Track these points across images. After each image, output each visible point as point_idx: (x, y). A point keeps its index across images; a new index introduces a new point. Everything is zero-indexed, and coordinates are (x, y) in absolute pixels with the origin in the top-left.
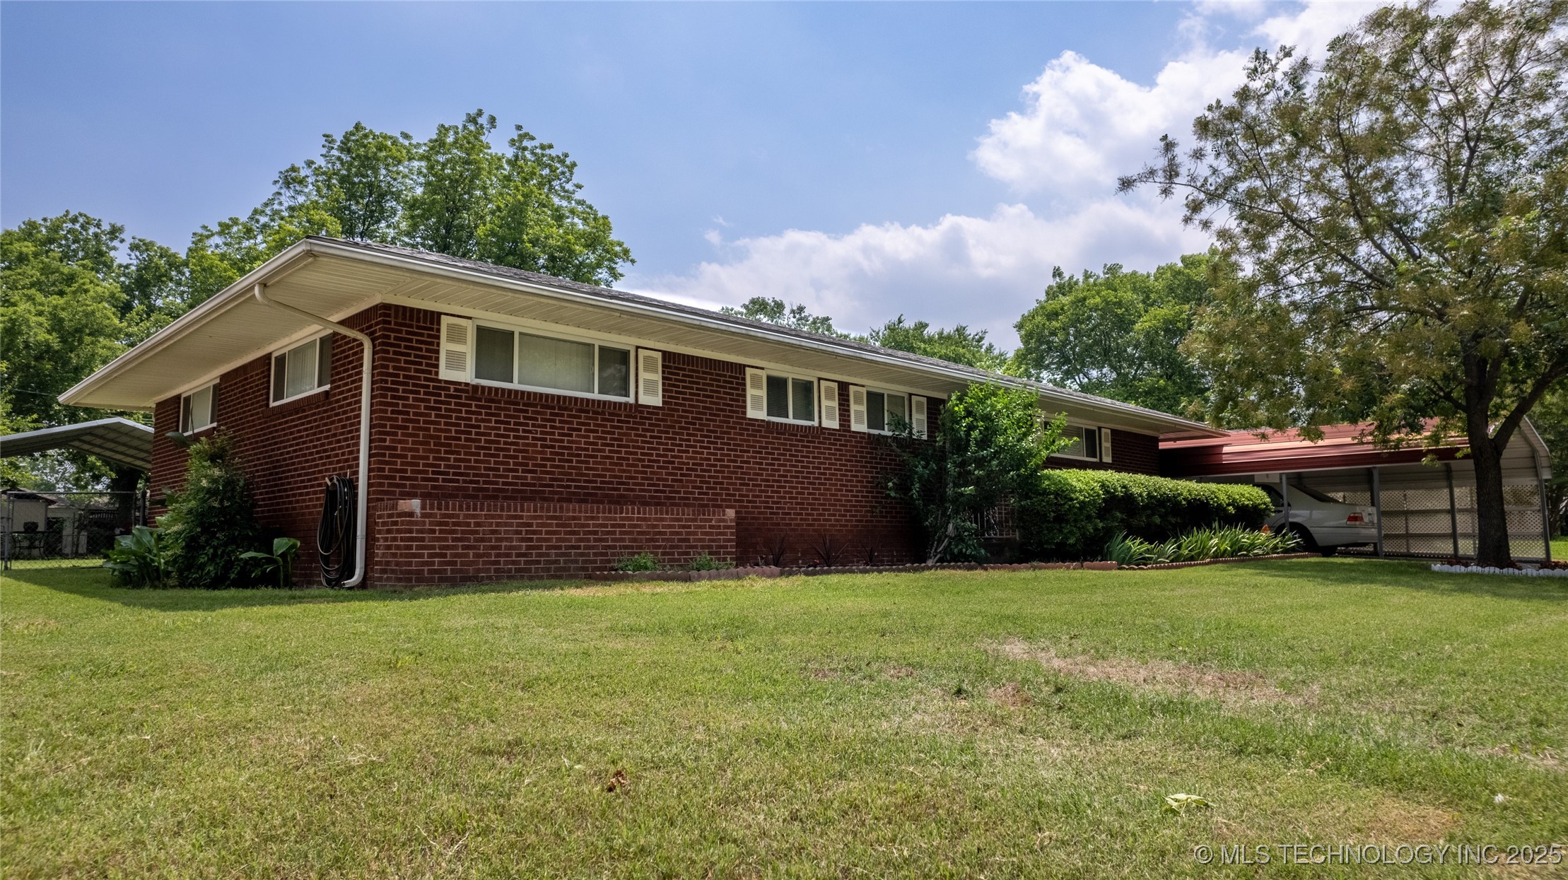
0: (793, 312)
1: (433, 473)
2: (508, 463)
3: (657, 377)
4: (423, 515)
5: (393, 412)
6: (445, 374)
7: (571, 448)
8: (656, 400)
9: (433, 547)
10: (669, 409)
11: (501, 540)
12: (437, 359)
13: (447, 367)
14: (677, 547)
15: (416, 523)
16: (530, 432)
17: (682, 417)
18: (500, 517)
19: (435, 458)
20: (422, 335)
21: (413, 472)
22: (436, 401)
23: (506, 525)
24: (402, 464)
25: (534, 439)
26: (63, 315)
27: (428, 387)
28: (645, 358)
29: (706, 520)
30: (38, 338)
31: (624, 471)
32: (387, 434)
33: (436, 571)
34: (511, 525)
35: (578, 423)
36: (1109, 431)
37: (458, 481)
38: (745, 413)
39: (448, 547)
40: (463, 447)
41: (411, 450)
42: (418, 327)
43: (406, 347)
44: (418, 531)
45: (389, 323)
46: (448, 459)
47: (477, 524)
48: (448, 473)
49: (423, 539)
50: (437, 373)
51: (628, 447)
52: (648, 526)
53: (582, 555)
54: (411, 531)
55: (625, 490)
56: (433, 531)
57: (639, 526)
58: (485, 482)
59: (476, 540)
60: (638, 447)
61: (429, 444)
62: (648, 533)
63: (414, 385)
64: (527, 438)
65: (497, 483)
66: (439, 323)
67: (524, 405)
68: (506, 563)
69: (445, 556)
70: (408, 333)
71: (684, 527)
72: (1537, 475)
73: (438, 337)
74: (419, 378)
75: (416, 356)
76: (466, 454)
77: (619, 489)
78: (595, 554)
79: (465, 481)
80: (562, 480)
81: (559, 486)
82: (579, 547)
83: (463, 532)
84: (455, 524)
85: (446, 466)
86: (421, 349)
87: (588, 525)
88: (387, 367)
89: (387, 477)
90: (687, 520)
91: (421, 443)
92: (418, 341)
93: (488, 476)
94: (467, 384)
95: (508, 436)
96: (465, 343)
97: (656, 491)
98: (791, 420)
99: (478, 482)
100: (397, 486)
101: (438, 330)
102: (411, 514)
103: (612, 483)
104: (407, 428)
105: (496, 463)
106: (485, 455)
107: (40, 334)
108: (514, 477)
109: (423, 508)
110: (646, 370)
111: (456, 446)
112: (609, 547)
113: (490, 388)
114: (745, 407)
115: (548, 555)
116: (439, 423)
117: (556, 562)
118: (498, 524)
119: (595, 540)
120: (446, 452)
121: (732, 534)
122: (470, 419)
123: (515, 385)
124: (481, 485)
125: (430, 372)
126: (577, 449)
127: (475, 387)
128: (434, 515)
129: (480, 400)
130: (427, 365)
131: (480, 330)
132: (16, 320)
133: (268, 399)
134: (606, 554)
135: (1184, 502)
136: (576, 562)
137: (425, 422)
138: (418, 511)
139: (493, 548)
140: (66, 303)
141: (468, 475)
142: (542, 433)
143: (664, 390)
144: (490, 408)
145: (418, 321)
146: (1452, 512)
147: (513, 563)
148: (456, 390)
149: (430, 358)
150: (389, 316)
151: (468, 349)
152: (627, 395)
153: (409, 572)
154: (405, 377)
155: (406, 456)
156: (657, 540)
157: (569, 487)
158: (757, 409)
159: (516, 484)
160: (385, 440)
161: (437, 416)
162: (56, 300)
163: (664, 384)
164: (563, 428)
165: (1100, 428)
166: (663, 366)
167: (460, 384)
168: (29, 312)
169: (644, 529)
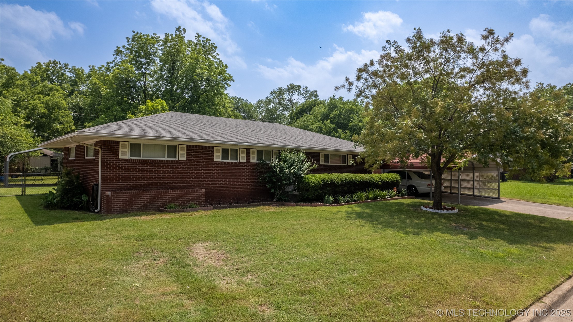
0: (304, 89)
1: (118, 183)
2: (139, 179)
3: (185, 152)
4: (111, 196)
5: (106, 168)
6: (121, 157)
7: (158, 174)
8: (185, 159)
9: (114, 204)
10: (189, 161)
11: (133, 201)
12: (119, 153)
13: (121, 155)
14: (186, 200)
15: (110, 198)
16: (146, 170)
17: (193, 163)
18: (133, 195)
19: (118, 179)
20: (114, 147)
21: (112, 183)
22: (118, 164)
23: (135, 197)
24: (109, 181)
25: (147, 172)
26: (49, 103)
27: (116, 161)
28: (181, 147)
29: (195, 193)
30: (41, 111)
31: (174, 179)
32: (105, 173)
33: (115, 210)
34: (136, 197)
35: (160, 167)
36: (351, 155)
37: (125, 184)
38: (214, 160)
39: (118, 204)
40: (126, 175)
41: (112, 177)
42: (113, 145)
43: (110, 151)
44: (110, 200)
45: (105, 145)
46: (122, 179)
47: (126, 197)
48: (122, 183)
49: (111, 202)
50: (119, 157)
51: (175, 172)
52: (177, 195)
53: (157, 204)
54: (108, 200)
55: (174, 184)
56: (114, 200)
57: (174, 195)
58: (132, 184)
59: (126, 201)
60: (179, 172)
61: (117, 175)
62: (177, 197)
63: (112, 160)
64: (145, 172)
65: (136, 184)
66: (119, 144)
67: (144, 163)
68: (135, 207)
69: (117, 206)
70: (110, 147)
71: (188, 195)
72: (498, 170)
73: (119, 147)
74: (114, 159)
75: (113, 153)
76: (127, 177)
77: (172, 184)
78: (161, 203)
79: (127, 184)
80: (155, 182)
81: (154, 184)
82: (156, 202)
83: (122, 199)
84: (120, 198)
85: (121, 181)
86: (114, 151)
87: (159, 196)
88: (105, 156)
89: (105, 185)
90: (189, 193)
91: (114, 175)
92: (113, 149)
93: (133, 183)
94: (127, 159)
95: (139, 172)
96: (126, 148)
97: (184, 184)
98: (230, 161)
99: (131, 184)
100: (108, 187)
101: (119, 146)
102: (108, 196)
103: (170, 182)
104: (110, 172)
105: (136, 179)
106: (132, 177)
107: (42, 110)
108: (141, 182)
109: (111, 194)
110: (181, 151)
111: (124, 175)
112: (165, 201)
113: (134, 160)
114: (214, 158)
115: (147, 204)
116: (119, 170)
117: (149, 206)
118: (132, 197)
119: (161, 200)
120: (121, 177)
121: (204, 196)
122: (128, 168)
123: (142, 158)
124: (132, 185)
125: (117, 157)
126: (160, 174)
127: (129, 160)
128: (115, 196)
129: (131, 163)
130: (116, 155)
131: (132, 145)
132: (34, 106)
133: (85, 156)
134: (164, 203)
135: (358, 183)
136: (155, 205)
137: (115, 170)
138: (110, 195)
139: (131, 203)
140: (50, 99)
141: (128, 183)
142: (149, 170)
143: (187, 156)
144: (134, 165)
145: (113, 144)
146: (473, 181)
147: (137, 206)
148: (124, 161)
149: (117, 153)
150: (105, 143)
151: (128, 150)
152: (175, 158)
153: (108, 210)
154: (110, 158)
155: (110, 179)
156: (180, 199)
157: (158, 184)
158: (218, 158)
159: (142, 184)
160: (104, 175)
161: (119, 168)
162: (47, 98)
163: (187, 154)
164: (156, 169)
165: (348, 155)
166: (187, 149)
167: (125, 159)
168: (38, 103)
169: (176, 196)
